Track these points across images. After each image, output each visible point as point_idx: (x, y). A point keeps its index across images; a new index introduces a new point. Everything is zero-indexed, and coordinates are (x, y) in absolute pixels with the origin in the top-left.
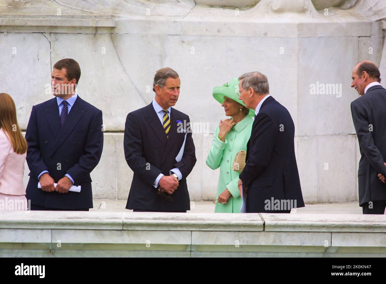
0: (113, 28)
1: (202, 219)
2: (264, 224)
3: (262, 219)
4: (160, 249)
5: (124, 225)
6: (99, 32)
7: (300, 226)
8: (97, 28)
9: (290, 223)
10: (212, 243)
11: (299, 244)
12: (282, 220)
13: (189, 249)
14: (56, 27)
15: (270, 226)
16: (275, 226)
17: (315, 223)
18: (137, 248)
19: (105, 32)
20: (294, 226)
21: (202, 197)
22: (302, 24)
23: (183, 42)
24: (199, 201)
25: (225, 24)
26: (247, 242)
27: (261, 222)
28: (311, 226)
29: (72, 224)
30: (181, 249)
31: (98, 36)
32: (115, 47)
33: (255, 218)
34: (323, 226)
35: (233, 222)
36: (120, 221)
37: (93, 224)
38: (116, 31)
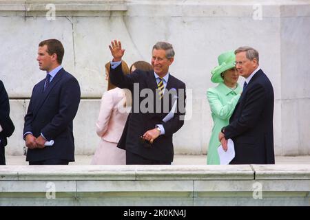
0: (125, 11)
1: (203, 170)
2: (254, 174)
3: (253, 170)
4: (168, 196)
5: (136, 176)
6: (114, 15)
7: (284, 175)
8: (111, 12)
9: (276, 172)
10: (211, 190)
11: (284, 190)
12: (270, 170)
13: (192, 195)
14: (77, 11)
15: (260, 175)
16: (264, 175)
17: (297, 172)
18: (148, 195)
19: (118, 14)
20: (280, 175)
21: (202, 151)
22: (284, 6)
23: (184, 22)
24: (200, 155)
25: (219, 7)
26: (241, 189)
27: (252, 172)
28: (294, 175)
29: (93, 176)
30: (185, 195)
31: (112, 18)
32: (127, 27)
33: (247, 169)
34: (304, 175)
35: (229, 172)
36: (134, 173)
37: (110, 176)
38: (128, 14)
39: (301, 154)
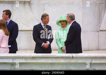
0: (30, 2)
1: (55, 55)
2: (73, 57)
3: (72, 55)
4: (44, 64)
5: (33, 57)
6: (26, 3)
7: (83, 57)
8: (25, 2)
10: (58, 62)
11: (83, 62)
13: (52, 64)
14: (13, 2)
15: (75, 57)
16: (76, 57)
18: (37, 64)
19: (27, 3)
20: (81, 57)
23: (49, 5)
24: (54, 50)
26: (68, 62)
28: (86, 57)
29: (18, 57)
30: (49, 64)
31: (25, 4)
32: (30, 7)
33: (70, 55)
34: (90, 57)
35: (64, 56)
36: (32, 56)
37: (24, 57)
38: (31, 3)
39: (89, 50)
